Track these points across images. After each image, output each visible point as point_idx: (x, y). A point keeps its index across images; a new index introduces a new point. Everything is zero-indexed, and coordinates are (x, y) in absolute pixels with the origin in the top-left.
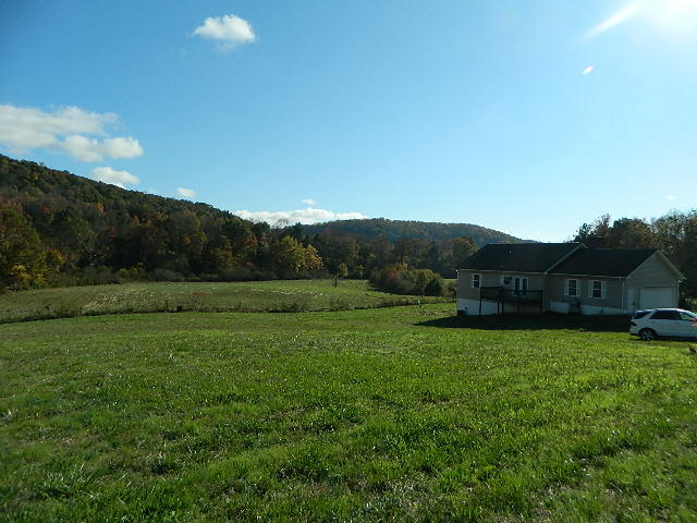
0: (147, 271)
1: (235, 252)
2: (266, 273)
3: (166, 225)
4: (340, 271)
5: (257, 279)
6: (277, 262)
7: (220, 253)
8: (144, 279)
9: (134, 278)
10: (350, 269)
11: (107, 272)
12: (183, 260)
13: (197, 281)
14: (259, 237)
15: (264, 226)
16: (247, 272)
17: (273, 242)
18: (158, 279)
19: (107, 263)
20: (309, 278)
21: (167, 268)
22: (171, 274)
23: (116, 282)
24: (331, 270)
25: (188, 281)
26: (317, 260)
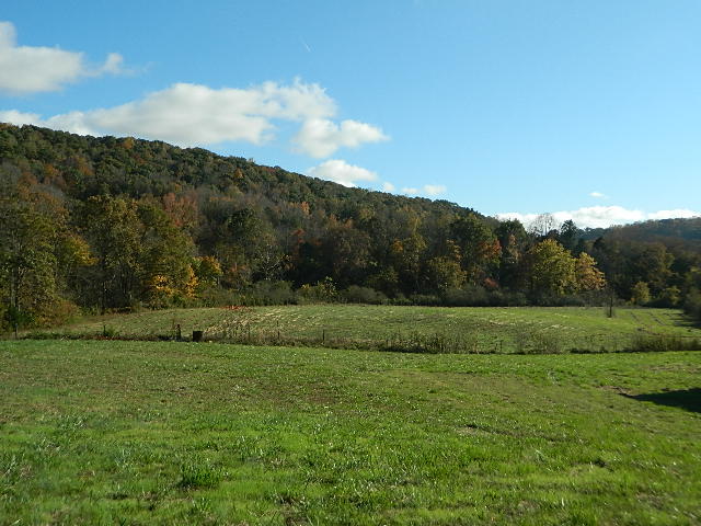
0: (338, 289)
1: (465, 265)
2: (509, 296)
3: (369, 226)
4: (637, 295)
5: (495, 303)
6: (531, 279)
7: (441, 265)
8: (334, 300)
9: (319, 298)
10: (654, 291)
11: (285, 287)
12: (392, 275)
13: (406, 304)
14: (504, 242)
15: (515, 226)
16: (481, 293)
17: (527, 248)
18: (351, 300)
19: (288, 276)
20: (580, 305)
21: (367, 286)
22: (371, 293)
23: (294, 303)
24: (622, 293)
25: (392, 303)
26: (595, 277)
